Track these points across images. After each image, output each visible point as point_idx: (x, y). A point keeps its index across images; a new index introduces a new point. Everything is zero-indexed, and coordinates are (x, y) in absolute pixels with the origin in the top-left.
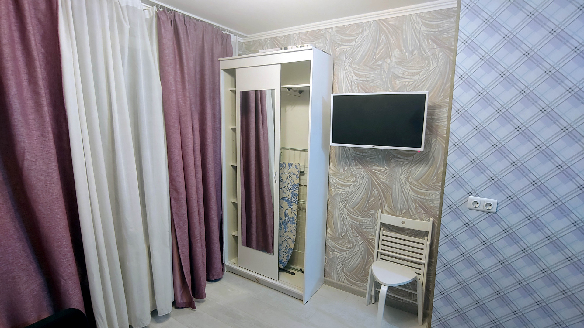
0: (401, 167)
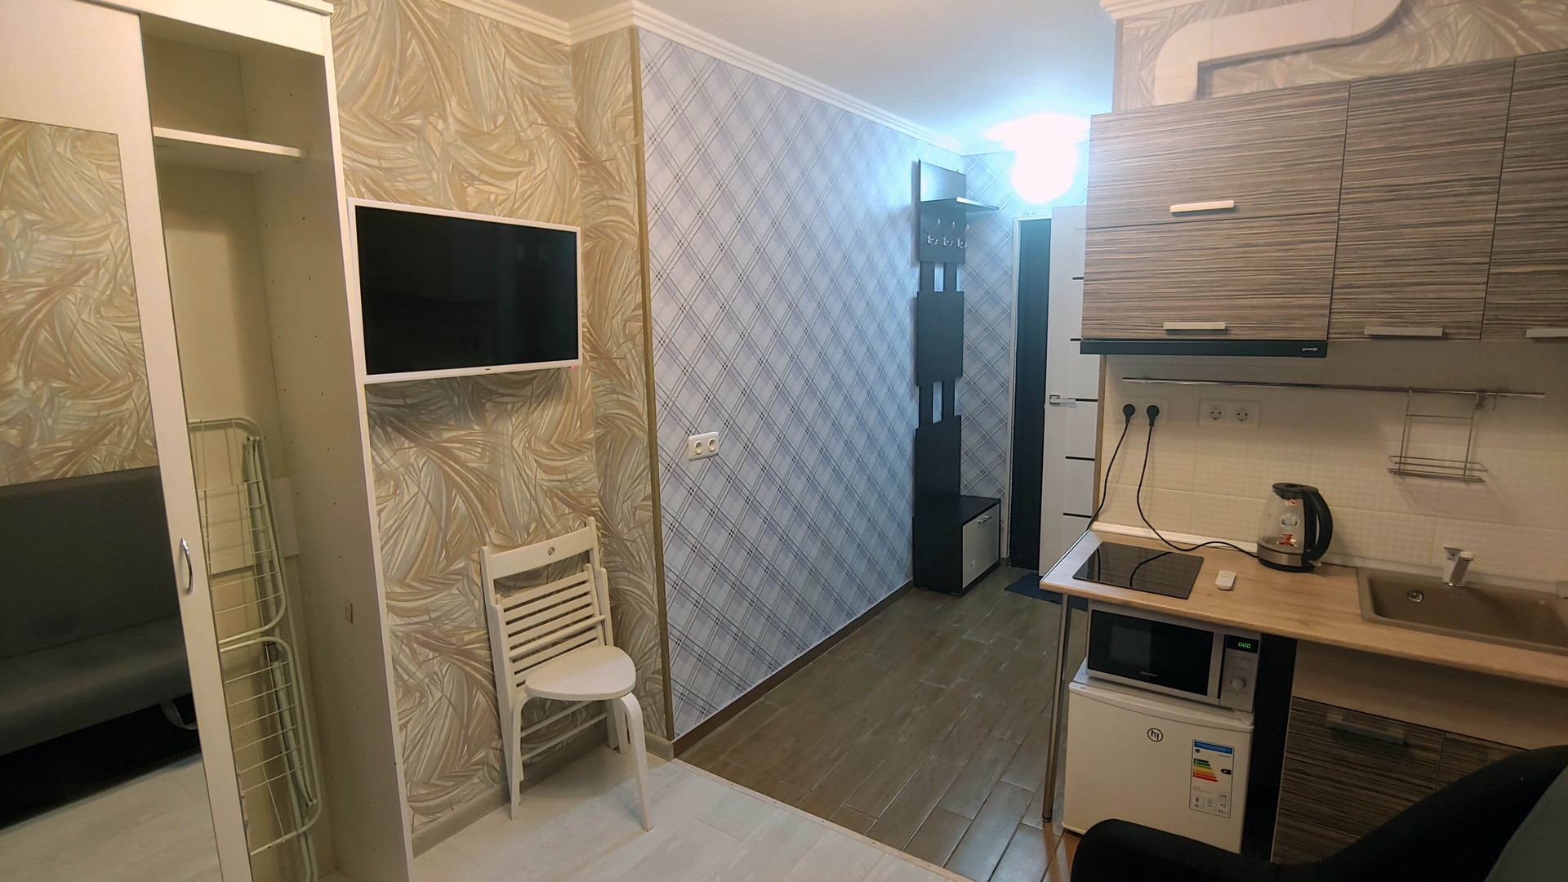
0: (511, 417)
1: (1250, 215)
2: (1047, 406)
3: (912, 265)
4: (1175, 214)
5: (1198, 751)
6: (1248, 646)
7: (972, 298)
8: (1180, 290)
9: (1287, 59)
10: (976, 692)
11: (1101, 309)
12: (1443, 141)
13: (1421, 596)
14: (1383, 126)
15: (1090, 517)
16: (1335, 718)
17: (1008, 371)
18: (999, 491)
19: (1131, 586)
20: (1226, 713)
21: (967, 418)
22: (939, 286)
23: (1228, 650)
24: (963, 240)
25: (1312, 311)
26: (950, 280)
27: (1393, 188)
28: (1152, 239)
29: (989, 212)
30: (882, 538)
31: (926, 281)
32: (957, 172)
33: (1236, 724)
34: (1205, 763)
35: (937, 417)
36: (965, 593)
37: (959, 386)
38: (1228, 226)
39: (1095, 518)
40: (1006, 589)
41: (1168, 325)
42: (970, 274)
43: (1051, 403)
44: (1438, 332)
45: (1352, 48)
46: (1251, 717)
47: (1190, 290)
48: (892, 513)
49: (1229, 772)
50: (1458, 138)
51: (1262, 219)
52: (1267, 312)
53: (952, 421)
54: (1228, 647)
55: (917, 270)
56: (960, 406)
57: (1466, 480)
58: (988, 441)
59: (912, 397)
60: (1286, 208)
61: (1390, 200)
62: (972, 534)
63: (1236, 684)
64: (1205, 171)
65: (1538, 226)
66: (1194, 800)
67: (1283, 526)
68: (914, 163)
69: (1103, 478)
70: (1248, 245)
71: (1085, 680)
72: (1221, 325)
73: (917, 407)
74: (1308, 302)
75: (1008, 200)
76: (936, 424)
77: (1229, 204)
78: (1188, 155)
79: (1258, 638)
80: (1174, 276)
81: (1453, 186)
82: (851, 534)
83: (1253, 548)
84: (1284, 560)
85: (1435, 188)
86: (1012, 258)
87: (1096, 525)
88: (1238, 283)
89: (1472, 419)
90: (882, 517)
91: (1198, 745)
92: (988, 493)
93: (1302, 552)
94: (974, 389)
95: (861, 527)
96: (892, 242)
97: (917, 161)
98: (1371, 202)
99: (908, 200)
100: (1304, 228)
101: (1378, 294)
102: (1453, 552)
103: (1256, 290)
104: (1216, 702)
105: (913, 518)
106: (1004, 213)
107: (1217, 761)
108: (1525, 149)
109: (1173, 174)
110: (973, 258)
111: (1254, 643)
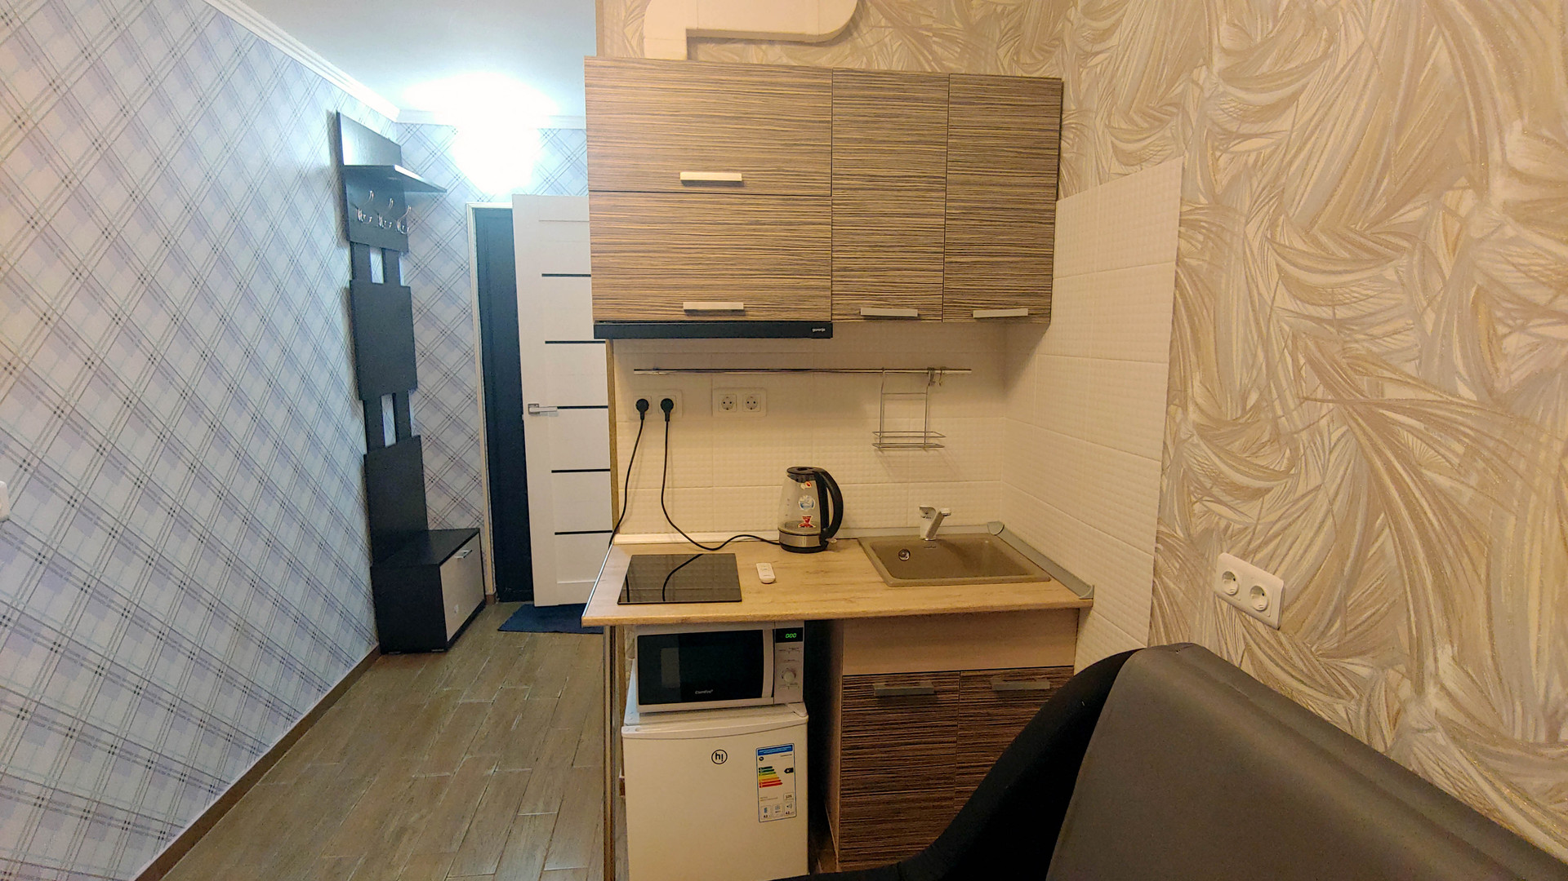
1: (756, 191)
2: (526, 417)
3: (339, 245)
4: (686, 183)
5: (761, 759)
6: (794, 635)
7: (422, 295)
8: (696, 267)
9: (764, 47)
10: (489, 768)
11: (614, 286)
12: (905, 139)
13: (908, 554)
14: (861, 118)
15: (611, 531)
16: (880, 686)
17: (474, 379)
18: (478, 519)
19: (664, 600)
20: (778, 710)
21: (428, 438)
22: (377, 276)
23: (776, 644)
24: (404, 223)
25: (817, 293)
26: (390, 270)
27: (872, 178)
28: (664, 209)
29: (435, 194)
30: (330, 602)
31: (358, 268)
32: (389, 140)
33: (792, 719)
34: (769, 769)
35: (390, 439)
36: (450, 647)
37: (414, 400)
38: (737, 201)
39: (616, 531)
40: (499, 630)
41: (688, 305)
42: (416, 266)
43: (530, 413)
44: (914, 313)
45: (817, 49)
46: (803, 707)
47: (705, 267)
48: (341, 567)
49: (791, 770)
50: (914, 139)
51: (767, 197)
52: (779, 293)
53: (409, 443)
54: (777, 642)
55: (346, 253)
56: (418, 424)
57: (925, 447)
58: (457, 463)
59: (354, 414)
60: (787, 187)
61: (870, 189)
62: (453, 576)
63: (788, 677)
64: (711, 140)
65: (973, 223)
66: (762, 811)
67: (802, 509)
68: (329, 114)
69: (621, 484)
70: (757, 223)
71: (637, 719)
72: (740, 306)
73: (362, 427)
74: (813, 283)
75: (457, 183)
76: (389, 447)
77: (737, 177)
78: (694, 119)
79: (802, 625)
80: (688, 251)
81: (914, 182)
82: (281, 606)
83: (775, 536)
84: (803, 542)
85: (902, 181)
86: (467, 250)
87: (618, 538)
88: (750, 261)
89: (927, 393)
90: (326, 573)
91: (762, 753)
92: (463, 522)
93: (819, 531)
94: (434, 404)
95: (296, 593)
96: (307, 210)
97: (335, 112)
98: (855, 189)
99: (325, 159)
100: (804, 209)
101: (867, 277)
102: (927, 511)
103: (768, 270)
104: (770, 701)
105: (371, 568)
106: (453, 196)
107: (778, 762)
108: (961, 155)
109: (678, 138)
110: (419, 247)
111: (798, 631)
